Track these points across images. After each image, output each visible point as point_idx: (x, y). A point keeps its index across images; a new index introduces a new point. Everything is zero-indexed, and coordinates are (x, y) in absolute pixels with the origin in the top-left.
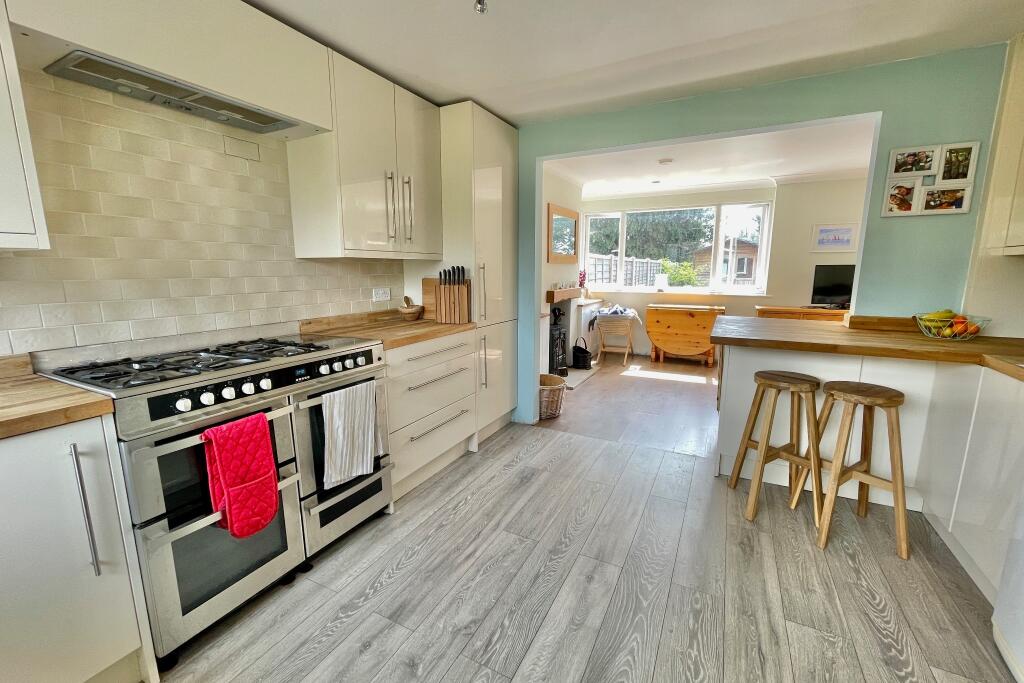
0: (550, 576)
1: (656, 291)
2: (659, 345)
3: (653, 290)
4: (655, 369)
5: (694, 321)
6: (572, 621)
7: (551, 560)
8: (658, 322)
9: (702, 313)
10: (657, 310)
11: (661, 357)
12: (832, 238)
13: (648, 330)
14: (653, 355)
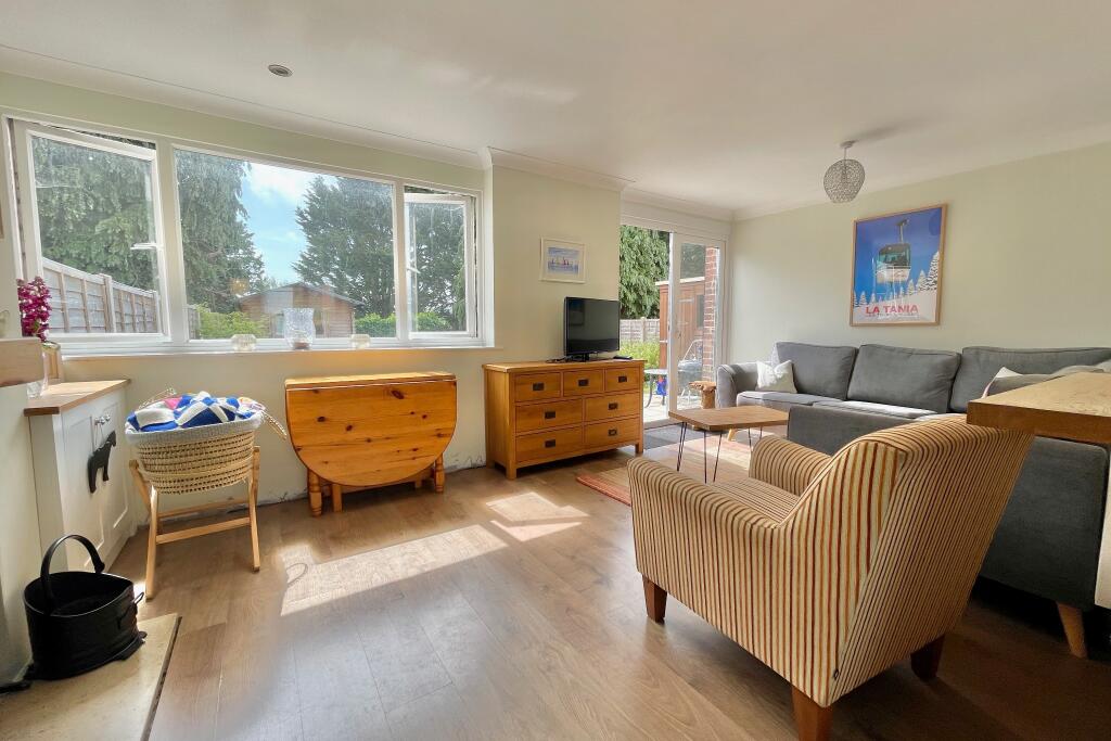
1: (287, 348)
2: (328, 473)
3: (283, 344)
5: (408, 404)
8: (321, 419)
9: (420, 386)
10: (315, 391)
11: (337, 499)
12: (561, 262)
13: (298, 443)
14: (316, 500)
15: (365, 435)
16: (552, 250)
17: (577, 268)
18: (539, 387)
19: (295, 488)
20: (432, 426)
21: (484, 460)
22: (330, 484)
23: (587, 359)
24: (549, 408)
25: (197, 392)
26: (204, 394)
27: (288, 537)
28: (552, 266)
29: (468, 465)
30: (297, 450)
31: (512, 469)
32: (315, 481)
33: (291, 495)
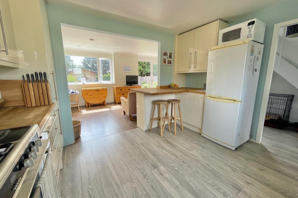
0: (154, 183)
1: (82, 84)
2: (88, 102)
3: (81, 83)
4: (89, 110)
5: (100, 92)
6: (176, 189)
7: (148, 179)
8: (87, 94)
9: (101, 90)
10: (86, 90)
11: (90, 106)
12: (126, 69)
13: (84, 97)
14: (87, 105)
15: (93, 96)
16: (125, 67)
17: (130, 70)
18: (121, 90)
19: (84, 104)
20: (103, 96)
21: (114, 102)
22: (89, 103)
23: (131, 86)
24: (123, 93)
25: (71, 90)
26: (72, 90)
27: (83, 109)
28: (125, 70)
29: (111, 102)
30: (84, 98)
31: (117, 103)
32: (86, 103)
33: (83, 105)
